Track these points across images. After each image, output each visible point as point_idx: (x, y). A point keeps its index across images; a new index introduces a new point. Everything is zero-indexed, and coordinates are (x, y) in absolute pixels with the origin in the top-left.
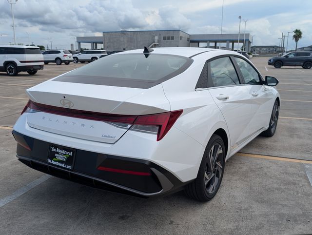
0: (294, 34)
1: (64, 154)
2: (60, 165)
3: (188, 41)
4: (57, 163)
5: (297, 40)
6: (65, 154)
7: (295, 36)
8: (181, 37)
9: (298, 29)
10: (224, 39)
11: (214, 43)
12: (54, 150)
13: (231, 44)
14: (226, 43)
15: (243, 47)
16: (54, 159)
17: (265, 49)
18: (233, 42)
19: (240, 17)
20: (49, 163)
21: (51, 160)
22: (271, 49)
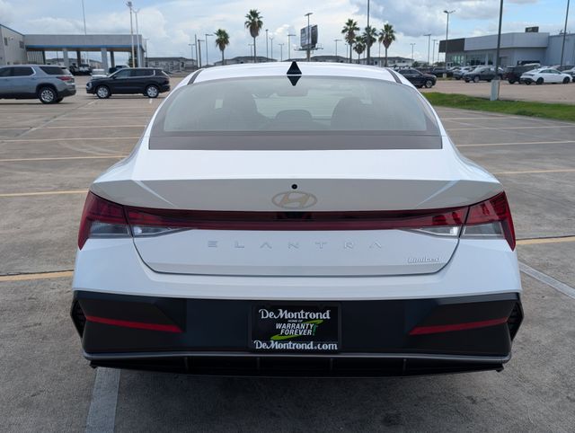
0: (217, 37)
1: (305, 320)
2: (300, 346)
3: (22, 46)
4: (289, 346)
5: (222, 48)
6: (309, 319)
7: (218, 41)
8: (6, 39)
9: (222, 29)
10: (95, 44)
11: (75, 53)
12: (270, 315)
13: (109, 53)
14: (100, 53)
15: (130, 60)
16: (274, 337)
17: (164, 63)
18: (112, 50)
19: (130, 4)
20: (262, 351)
21: (267, 340)
22: (175, 63)
